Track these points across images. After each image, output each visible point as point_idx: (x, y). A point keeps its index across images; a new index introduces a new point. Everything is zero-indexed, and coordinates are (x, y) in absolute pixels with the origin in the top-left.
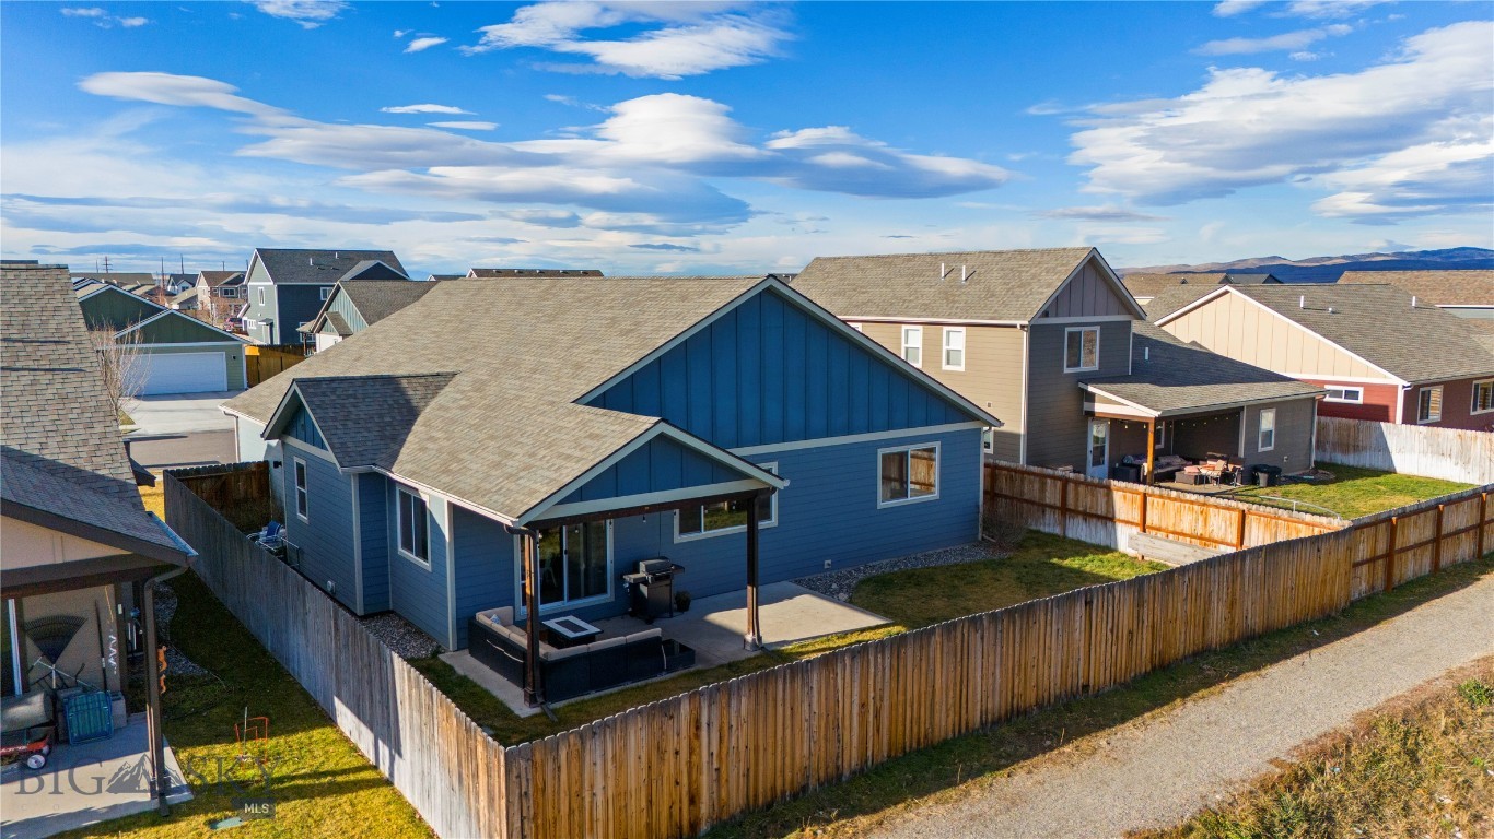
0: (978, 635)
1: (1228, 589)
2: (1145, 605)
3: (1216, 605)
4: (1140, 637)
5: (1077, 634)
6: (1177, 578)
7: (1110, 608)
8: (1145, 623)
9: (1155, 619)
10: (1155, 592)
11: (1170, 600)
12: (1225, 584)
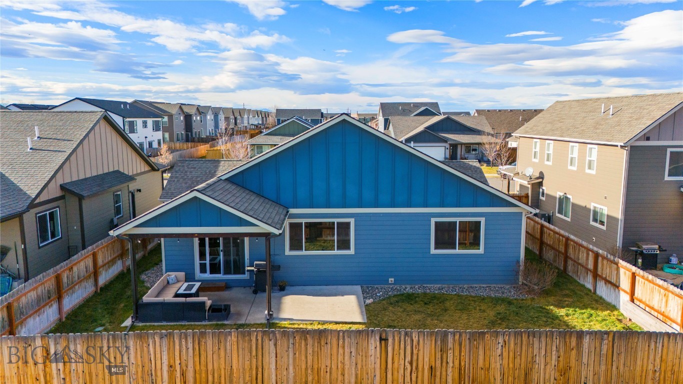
0: (272, 343)
1: (559, 357)
2: (450, 352)
3: (543, 367)
4: (444, 373)
5: (373, 358)
6: (489, 338)
7: (409, 348)
8: (451, 364)
9: (463, 364)
10: (460, 345)
11: (481, 352)
12: (554, 353)
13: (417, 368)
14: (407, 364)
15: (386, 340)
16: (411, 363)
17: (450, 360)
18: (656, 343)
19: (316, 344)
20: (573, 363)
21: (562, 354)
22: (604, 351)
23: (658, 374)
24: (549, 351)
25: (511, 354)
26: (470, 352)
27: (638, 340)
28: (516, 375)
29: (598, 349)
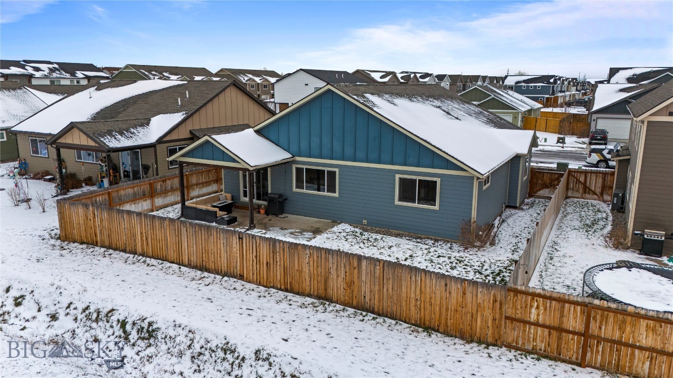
1: (346, 273)
2: (278, 254)
3: (335, 278)
4: (275, 268)
5: (235, 249)
6: (300, 249)
7: (254, 246)
8: (279, 263)
9: (286, 264)
10: (284, 250)
11: (296, 259)
12: (343, 268)
13: (260, 262)
14: (254, 257)
15: (242, 239)
16: (256, 257)
17: (278, 260)
18: (416, 276)
19: (206, 234)
20: (356, 280)
21: (348, 271)
22: (377, 275)
23: (419, 303)
24: (339, 266)
25: (315, 264)
26: (289, 257)
27: (402, 271)
28: (319, 280)
29: (373, 272)
